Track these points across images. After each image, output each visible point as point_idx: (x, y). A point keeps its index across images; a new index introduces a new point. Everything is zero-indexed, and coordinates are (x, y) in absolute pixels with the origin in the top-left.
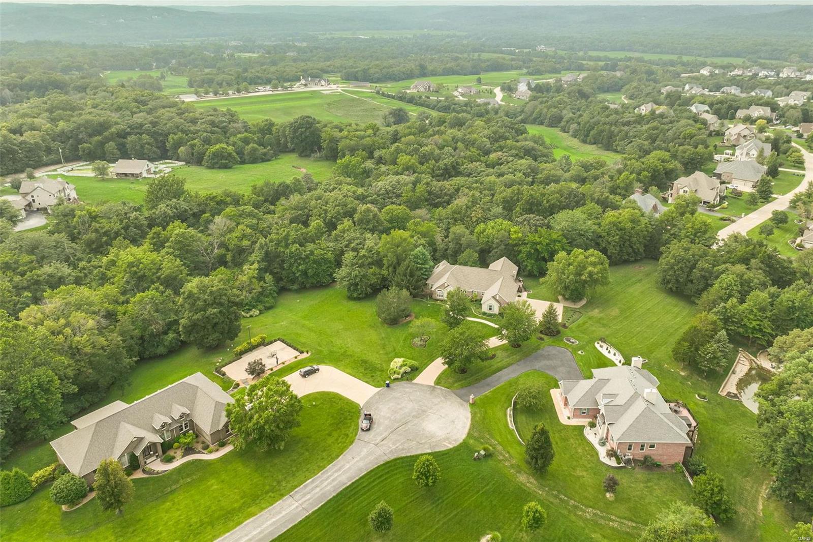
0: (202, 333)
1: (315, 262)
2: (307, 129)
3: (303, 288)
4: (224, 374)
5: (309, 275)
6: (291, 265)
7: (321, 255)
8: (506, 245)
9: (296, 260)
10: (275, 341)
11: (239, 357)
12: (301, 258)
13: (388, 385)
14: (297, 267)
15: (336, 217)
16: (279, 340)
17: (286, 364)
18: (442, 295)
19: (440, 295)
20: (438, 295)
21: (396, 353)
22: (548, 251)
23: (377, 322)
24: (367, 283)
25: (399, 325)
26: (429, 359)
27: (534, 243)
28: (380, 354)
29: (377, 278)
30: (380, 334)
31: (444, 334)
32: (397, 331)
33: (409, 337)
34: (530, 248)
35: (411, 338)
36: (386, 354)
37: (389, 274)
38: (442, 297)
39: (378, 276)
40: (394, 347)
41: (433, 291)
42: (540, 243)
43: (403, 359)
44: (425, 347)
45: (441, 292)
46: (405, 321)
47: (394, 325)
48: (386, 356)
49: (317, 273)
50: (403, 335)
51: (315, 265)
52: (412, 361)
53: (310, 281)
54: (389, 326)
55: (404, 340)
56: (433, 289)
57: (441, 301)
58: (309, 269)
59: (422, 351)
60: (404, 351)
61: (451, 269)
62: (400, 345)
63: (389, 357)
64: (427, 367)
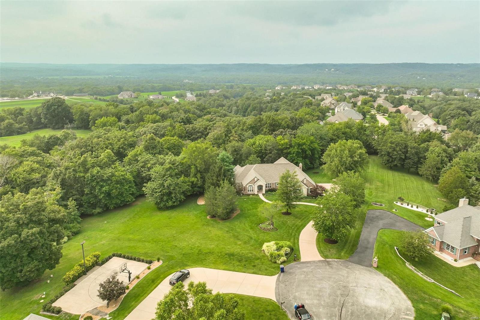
0: (13, 265)
1: (117, 182)
2: (59, 106)
3: (107, 210)
4: (59, 311)
5: (113, 195)
6: (93, 188)
7: (122, 175)
8: (277, 150)
9: (98, 182)
10: (110, 258)
11: (71, 285)
12: (103, 180)
13: (282, 270)
14: (100, 189)
15: (122, 148)
16: (114, 255)
17: (142, 277)
18: (252, 190)
19: (250, 190)
20: (249, 190)
21: (255, 240)
22: (310, 149)
23: (208, 221)
24: (180, 190)
25: (233, 219)
26: (292, 238)
27: (299, 145)
28: (240, 245)
29: (188, 185)
30: (221, 229)
31: (280, 217)
32: (236, 223)
33: (253, 225)
34: (297, 149)
35: (256, 225)
36: (245, 243)
37: (198, 180)
38: (252, 191)
39: (188, 183)
40: (247, 236)
41: (244, 187)
42: (304, 144)
43: (274, 242)
44: (277, 230)
45: (251, 187)
46: (235, 215)
47: (228, 219)
48: (248, 245)
49: (120, 192)
50: (245, 225)
51: (119, 185)
52: (285, 242)
53: (114, 202)
54: (224, 221)
55: (251, 228)
56: (244, 186)
57: (252, 195)
58: (112, 190)
59: (279, 233)
60: (262, 236)
61: (252, 168)
62: (252, 233)
63: (252, 246)
64: (298, 245)
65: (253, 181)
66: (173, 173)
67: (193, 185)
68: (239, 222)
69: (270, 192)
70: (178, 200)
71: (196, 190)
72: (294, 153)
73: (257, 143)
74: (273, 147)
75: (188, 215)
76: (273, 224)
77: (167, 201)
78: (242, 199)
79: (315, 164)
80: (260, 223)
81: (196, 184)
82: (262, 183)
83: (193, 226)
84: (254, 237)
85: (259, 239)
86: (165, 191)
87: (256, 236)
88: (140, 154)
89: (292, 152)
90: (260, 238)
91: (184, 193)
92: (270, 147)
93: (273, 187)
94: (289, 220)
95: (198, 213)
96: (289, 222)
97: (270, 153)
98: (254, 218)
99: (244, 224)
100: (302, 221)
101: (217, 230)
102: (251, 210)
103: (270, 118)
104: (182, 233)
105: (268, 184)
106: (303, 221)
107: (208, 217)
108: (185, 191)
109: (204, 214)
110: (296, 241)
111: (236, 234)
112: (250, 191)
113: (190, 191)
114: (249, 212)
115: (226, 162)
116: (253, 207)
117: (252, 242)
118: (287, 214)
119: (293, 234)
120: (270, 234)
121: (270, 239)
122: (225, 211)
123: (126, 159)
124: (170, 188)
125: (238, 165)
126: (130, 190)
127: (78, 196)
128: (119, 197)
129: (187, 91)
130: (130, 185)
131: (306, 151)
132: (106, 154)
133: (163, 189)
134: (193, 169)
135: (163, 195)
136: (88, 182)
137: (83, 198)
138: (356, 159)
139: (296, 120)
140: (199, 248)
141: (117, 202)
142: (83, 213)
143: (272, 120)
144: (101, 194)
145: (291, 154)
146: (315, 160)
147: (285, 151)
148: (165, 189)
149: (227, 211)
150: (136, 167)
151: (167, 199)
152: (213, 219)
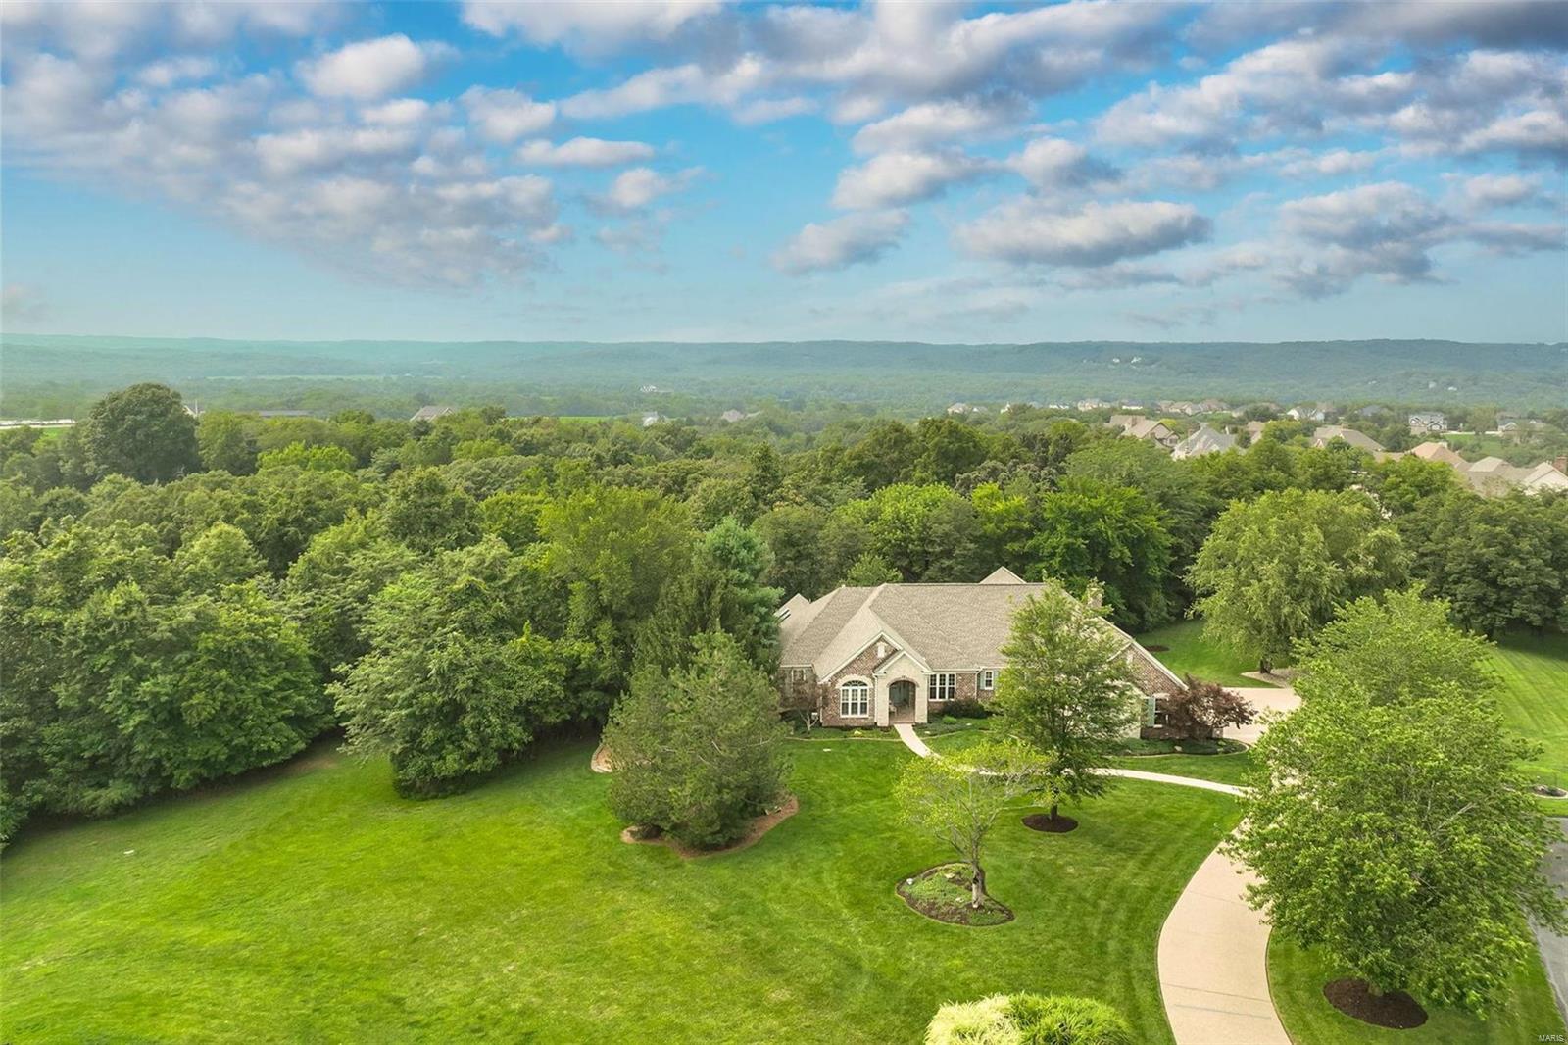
1: (221, 658)
8: (977, 540)
9: (121, 655)
12: (148, 646)
14: (127, 689)
18: (864, 706)
19: (854, 705)
20: (845, 705)
21: (875, 977)
22: (1125, 541)
23: (621, 855)
24: (505, 699)
25: (755, 846)
26: (1115, 976)
27: (1078, 519)
28: (780, 1010)
29: (550, 675)
30: (683, 902)
31: (1019, 840)
32: (772, 869)
33: (868, 884)
34: (1069, 536)
35: (880, 885)
36: (816, 997)
37: (600, 654)
38: (864, 710)
39: (550, 666)
40: (831, 948)
41: (825, 688)
42: (1099, 513)
43: (1003, 1001)
44: (1011, 917)
45: (860, 688)
46: (771, 824)
47: (728, 846)
48: (832, 1016)
49: (231, 709)
50: (819, 881)
51: (224, 673)
52: (1075, 1002)
53: (194, 752)
54: (706, 857)
55: (856, 902)
56: (824, 680)
57: (864, 728)
58: (191, 693)
59: (1023, 939)
60: (919, 956)
61: (862, 601)
62: (857, 934)
63: (856, 1019)
64: (1164, 1023)
65: (869, 661)
66: (485, 618)
67: (576, 676)
68: (785, 862)
69: (951, 719)
70: (494, 744)
71: (589, 701)
72: (1052, 555)
73: (888, 511)
74: (959, 529)
75: (531, 823)
76: (979, 879)
77: (437, 748)
78: (813, 745)
79: (1151, 609)
80: (907, 870)
81: (592, 672)
82: (912, 668)
83: (535, 882)
84: (873, 956)
85: (902, 973)
86: (426, 698)
87: (880, 949)
88: (362, 545)
89: (1046, 552)
90: (905, 967)
91: (524, 712)
92: (947, 528)
93: (965, 692)
94: (1069, 857)
95: (579, 814)
96: (1071, 870)
97: (948, 554)
98: (870, 846)
99: (818, 876)
100: (1144, 864)
101: (658, 908)
102: (853, 801)
103: (938, 428)
104: (463, 919)
105: (942, 677)
106: (1153, 867)
107: (626, 837)
108: (530, 702)
109: (610, 819)
110: (1143, 995)
111: (763, 934)
112: (854, 711)
113: (558, 703)
114: (846, 809)
115: (740, 565)
116: (868, 788)
117: (860, 993)
118: (1054, 823)
119: (1112, 945)
120: (968, 940)
121: (972, 974)
122: (711, 800)
123: (297, 568)
124: (453, 681)
125: (798, 595)
126: (285, 699)
127: (24, 723)
128: (221, 730)
129: (645, 413)
130: (287, 675)
131: (1109, 544)
132: (214, 542)
133: (422, 691)
134: (579, 598)
135: (421, 719)
136: (75, 653)
137: (47, 732)
138: (1362, 569)
139: (1045, 444)
140: (527, 1025)
141: (212, 752)
142: (43, 805)
143: (950, 432)
144: (131, 710)
145: (1041, 560)
146: (1147, 593)
147: (1014, 547)
148: (432, 689)
149: (721, 802)
150: (331, 600)
151: (437, 742)
152: (651, 843)
